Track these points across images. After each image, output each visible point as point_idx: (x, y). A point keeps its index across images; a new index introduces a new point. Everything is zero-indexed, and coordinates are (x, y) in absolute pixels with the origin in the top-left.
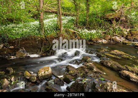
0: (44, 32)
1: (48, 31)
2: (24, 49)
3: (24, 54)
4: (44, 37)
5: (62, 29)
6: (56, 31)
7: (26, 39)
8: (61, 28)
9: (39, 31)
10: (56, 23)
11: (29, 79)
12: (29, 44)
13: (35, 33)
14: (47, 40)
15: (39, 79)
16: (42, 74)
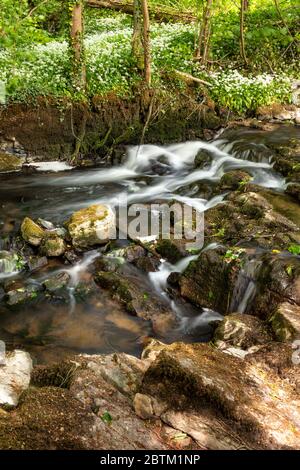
0: (87, 80)
1: (100, 77)
2: (16, 143)
3: (16, 161)
4: (85, 101)
5: (151, 70)
6: (128, 79)
7: (24, 108)
8: (146, 66)
9: (68, 77)
10: (129, 47)
11: (38, 246)
12: (32, 126)
13: (52, 86)
14: (95, 110)
15: (73, 248)
16: (82, 229)
